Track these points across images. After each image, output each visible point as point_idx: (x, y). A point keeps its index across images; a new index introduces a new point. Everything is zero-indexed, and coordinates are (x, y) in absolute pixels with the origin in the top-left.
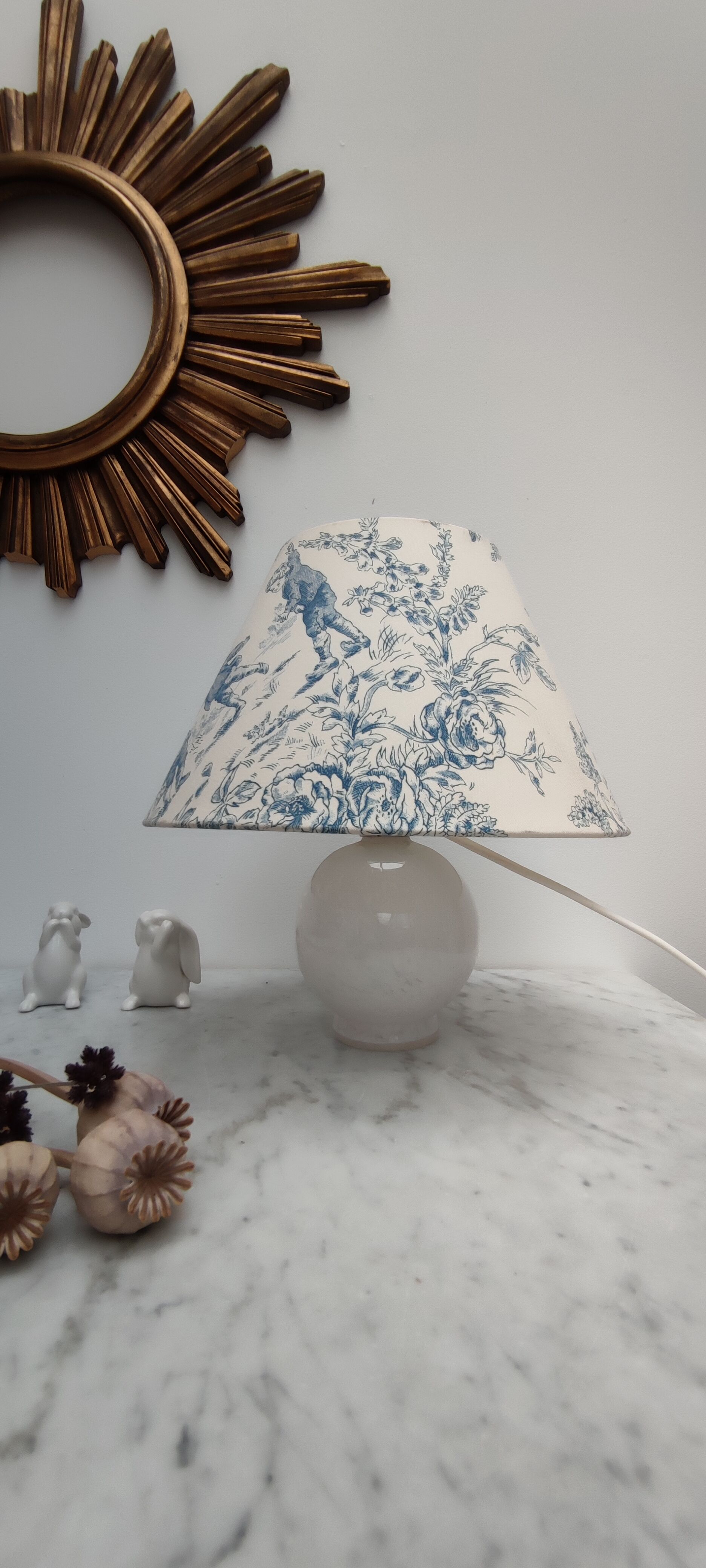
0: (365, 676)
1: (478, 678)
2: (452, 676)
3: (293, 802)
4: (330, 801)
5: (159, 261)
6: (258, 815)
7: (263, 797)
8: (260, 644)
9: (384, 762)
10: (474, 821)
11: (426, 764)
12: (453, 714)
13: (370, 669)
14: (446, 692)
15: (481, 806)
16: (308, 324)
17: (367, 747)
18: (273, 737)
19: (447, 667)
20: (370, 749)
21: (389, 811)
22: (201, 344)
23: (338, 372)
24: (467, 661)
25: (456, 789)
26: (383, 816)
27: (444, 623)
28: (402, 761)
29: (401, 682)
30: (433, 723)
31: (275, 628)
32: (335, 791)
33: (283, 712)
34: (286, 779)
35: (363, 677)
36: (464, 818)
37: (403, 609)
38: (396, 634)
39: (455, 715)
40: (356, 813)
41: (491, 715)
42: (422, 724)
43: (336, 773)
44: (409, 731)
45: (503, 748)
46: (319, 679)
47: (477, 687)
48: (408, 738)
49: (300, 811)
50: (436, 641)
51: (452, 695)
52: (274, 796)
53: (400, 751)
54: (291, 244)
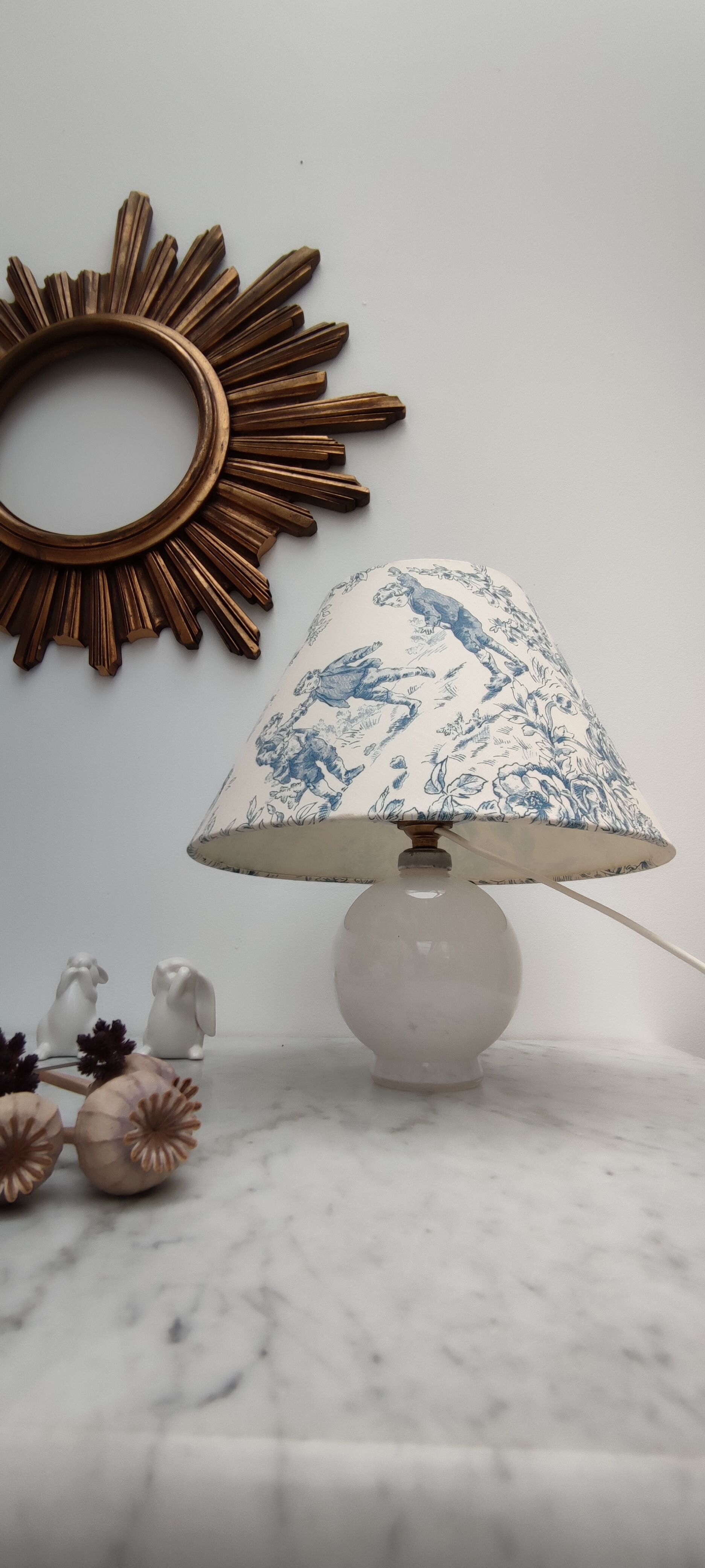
5: (205, 393)
16: (333, 443)
22: (239, 460)
23: (359, 480)
54: (320, 380)
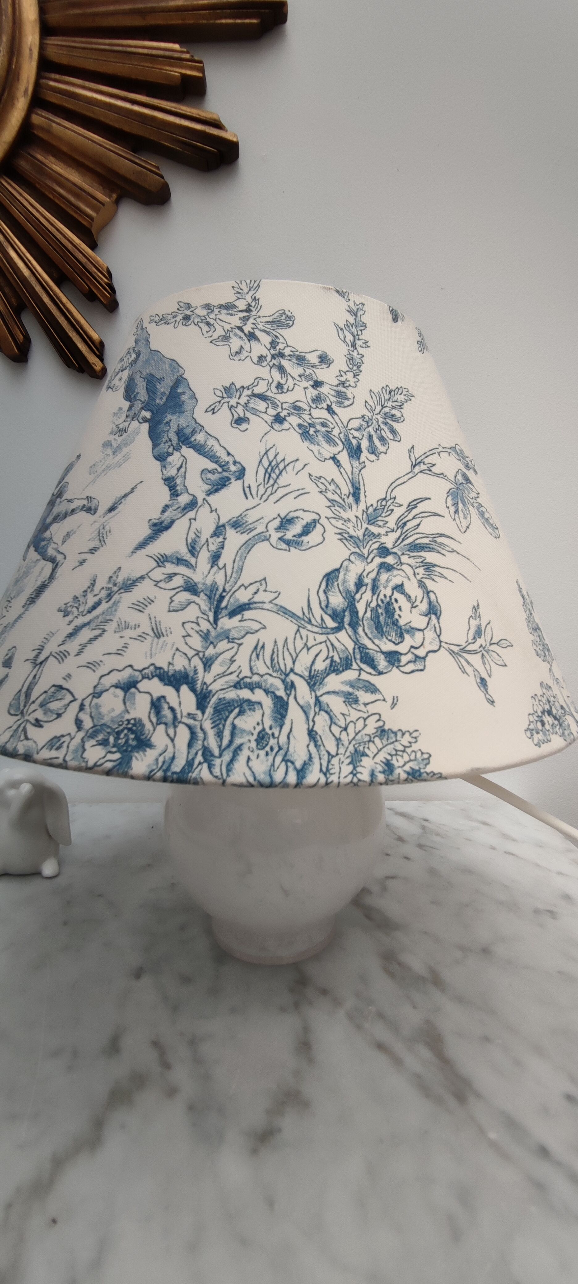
0: (236, 524)
1: (403, 527)
2: (365, 526)
3: (121, 728)
4: (178, 730)
6: (68, 747)
7: (77, 716)
8: (91, 467)
9: (260, 667)
10: (398, 761)
11: (326, 669)
12: (367, 585)
13: (243, 515)
14: (357, 550)
15: (407, 735)
16: (187, 56)
17: (236, 641)
18: (98, 617)
19: (357, 511)
20: (240, 645)
21: (268, 748)
22: (57, 77)
23: (224, 121)
24: (387, 502)
25: (372, 709)
26: (258, 757)
27: (354, 442)
28: (289, 665)
29: (289, 535)
30: (337, 601)
31: (111, 445)
32: (185, 714)
33: (114, 578)
34: (113, 689)
35: (233, 526)
36: (382, 756)
37: (294, 420)
38: (284, 460)
39: (369, 587)
40: (216, 752)
41: (421, 584)
42: (320, 604)
43: (187, 683)
44: (301, 615)
45: (439, 636)
46: (167, 528)
47: (402, 542)
48: (299, 627)
49: (131, 745)
50: (342, 470)
51: (366, 556)
52: (93, 715)
53: (285, 648)
